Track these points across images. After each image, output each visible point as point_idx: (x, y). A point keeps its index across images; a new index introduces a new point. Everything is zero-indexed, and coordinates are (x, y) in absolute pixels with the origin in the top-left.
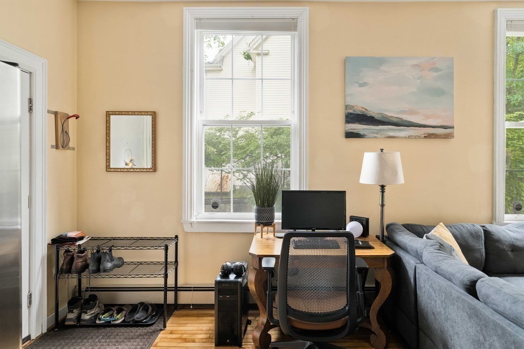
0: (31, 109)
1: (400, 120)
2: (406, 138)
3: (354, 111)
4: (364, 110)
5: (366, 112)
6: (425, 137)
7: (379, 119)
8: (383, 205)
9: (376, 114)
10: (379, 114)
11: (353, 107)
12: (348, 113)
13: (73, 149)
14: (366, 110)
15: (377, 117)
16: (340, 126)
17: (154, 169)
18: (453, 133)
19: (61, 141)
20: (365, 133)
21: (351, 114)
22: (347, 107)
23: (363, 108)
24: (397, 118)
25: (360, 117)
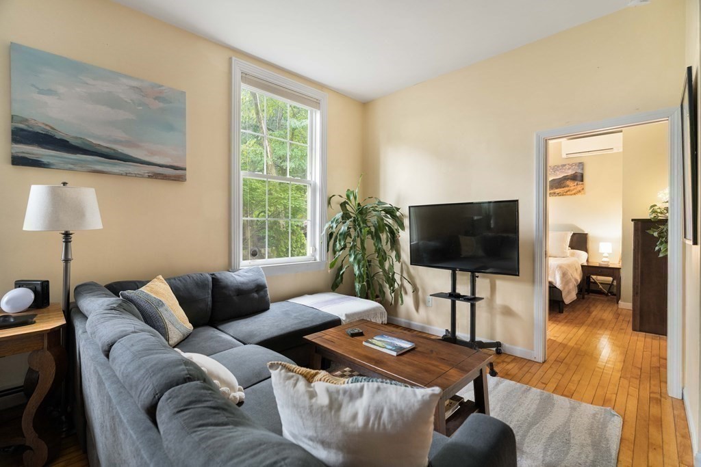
1: (112, 151)
2: (122, 175)
3: (28, 126)
4: (48, 128)
5: (52, 133)
6: (149, 176)
7: (76, 145)
8: (67, 260)
9: (73, 137)
10: (76, 138)
11: (27, 120)
12: (16, 128)
14: (52, 128)
18: (185, 176)
20: (51, 161)
21: (22, 130)
22: (12, 118)
23: (47, 125)
24: (107, 148)
25: (40, 138)
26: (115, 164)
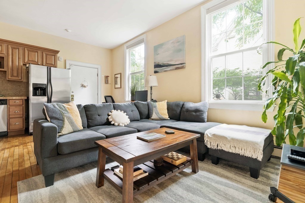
0: (98, 76)
1: (168, 64)
2: (169, 70)
8: (151, 94)
13: (110, 84)
14: (159, 63)
15: (161, 64)
16: (153, 69)
19: (107, 82)
22: (155, 63)
25: (157, 66)
26: (168, 68)
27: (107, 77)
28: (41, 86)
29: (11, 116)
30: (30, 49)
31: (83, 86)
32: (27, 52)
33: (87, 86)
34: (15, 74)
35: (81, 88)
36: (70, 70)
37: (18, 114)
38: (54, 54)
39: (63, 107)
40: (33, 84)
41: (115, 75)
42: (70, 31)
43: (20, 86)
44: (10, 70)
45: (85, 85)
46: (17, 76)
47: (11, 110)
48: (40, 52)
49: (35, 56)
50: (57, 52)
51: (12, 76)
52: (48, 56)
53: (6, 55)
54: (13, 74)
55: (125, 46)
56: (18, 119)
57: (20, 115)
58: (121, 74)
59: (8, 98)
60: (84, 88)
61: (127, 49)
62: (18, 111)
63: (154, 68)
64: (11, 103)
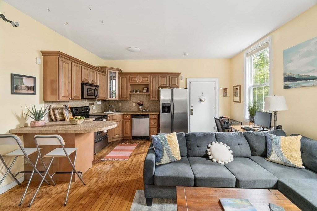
0: (215, 89)
1: (308, 77)
3: (286, 75)
4: (290, 74)
8: (275, 120)
12: (285, 77)
13: (229, 96)
14: (291, 74)
15: (296, 77)
16: (282, 84)
17: (240, 102)
19: (225, 94)
23: (290, 73)
24: (306, 75)
25: (289, 79)
27: (225, 90)
28: (167, 105)
29: (151, 126)
30: (162, 76)
31: (201, 100)
32: (160, 78)
33: (205, 100)
34: (154, 96)
35: (199, 102)
36: (187, 89)
37: (155, 125)
38: (177, 76)
39: (164, 139)
40: (162, 103)
41: (234, 87)
42: (187, 54)
43: (157, 103)
44: (151, 93)
45: (203, 99)
46: (155, 97)
47: (151, 122)
48: (168, 77)
49: (165, 81)
50: (179, 74)
51: (153, 97)
52: (173, 79)
53: (149, 83)
54: (153, 96)
55: (245, 54)
56: (154, 129)
57: (156, 125)
58: (240, 86)
59: (150, 113)
60: (201, 103)
61: (247, 57)
62: (155, 122)
63: (284, 81)
64: (151, 117)
